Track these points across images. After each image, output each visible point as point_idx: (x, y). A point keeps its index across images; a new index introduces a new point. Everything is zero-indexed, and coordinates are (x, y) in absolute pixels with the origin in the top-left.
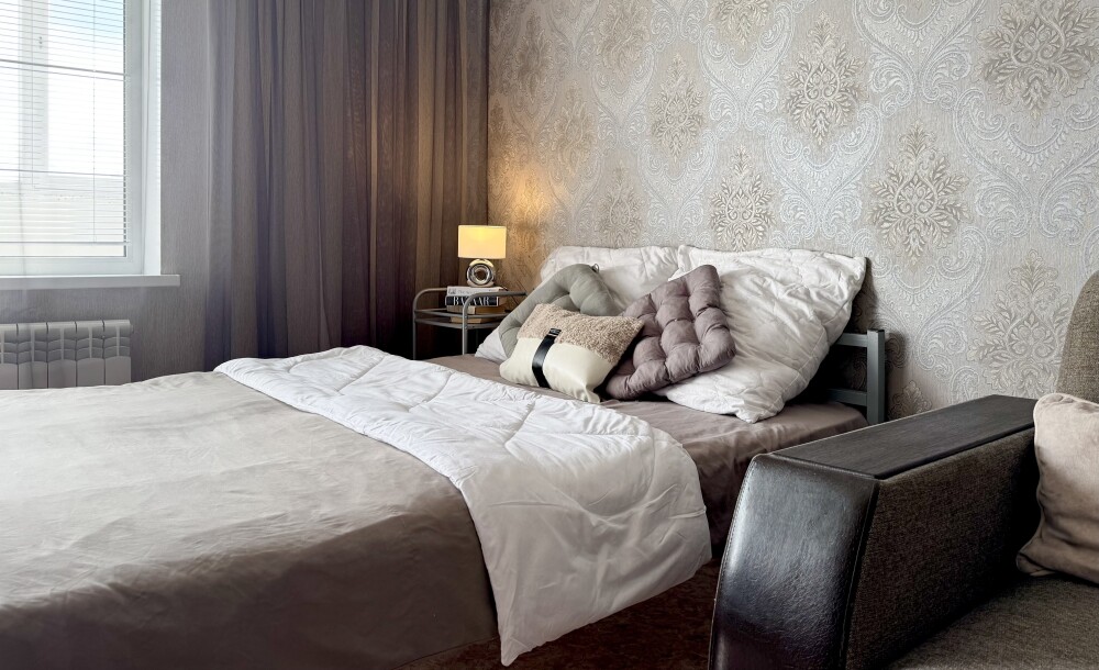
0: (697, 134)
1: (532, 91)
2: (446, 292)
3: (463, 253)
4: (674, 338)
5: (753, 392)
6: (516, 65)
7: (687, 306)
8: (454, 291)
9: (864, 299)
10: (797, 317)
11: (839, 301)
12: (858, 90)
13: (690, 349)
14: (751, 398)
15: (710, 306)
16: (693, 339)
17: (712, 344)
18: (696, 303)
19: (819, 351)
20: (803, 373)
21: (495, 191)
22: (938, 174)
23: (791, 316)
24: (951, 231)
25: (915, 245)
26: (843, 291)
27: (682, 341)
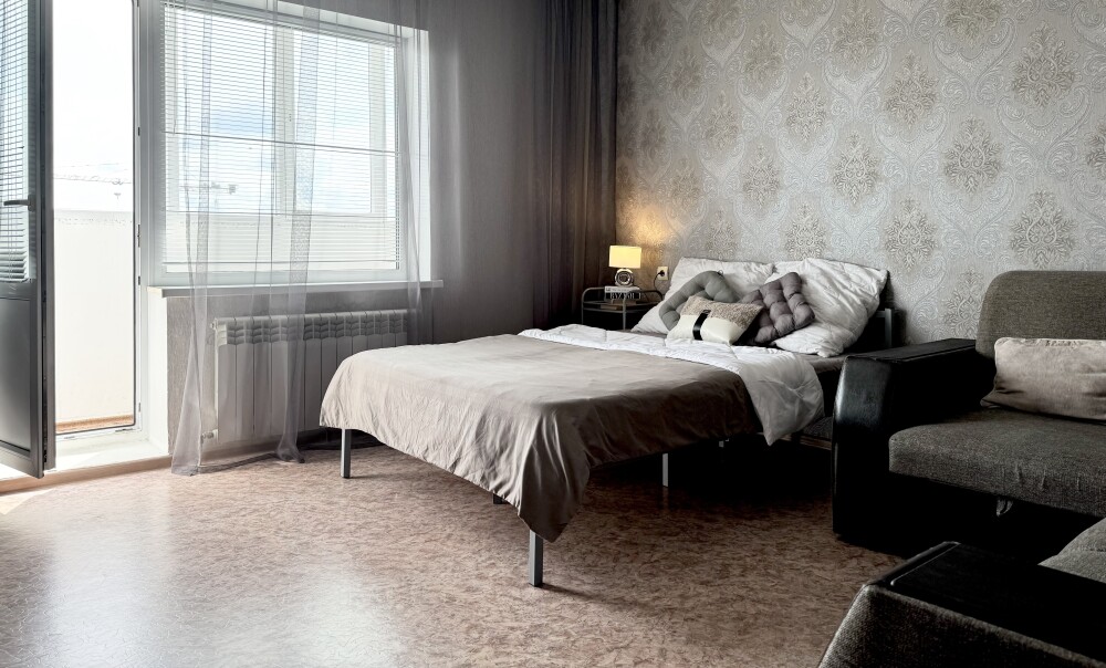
0: (775, 192)
1: (652, 158)
2: (603, 290)
3: (612, 264)
4: (777, 312)
5: (827, 342)
6: (639, 139)
7: (782, 295)
8: (609, 289)
9: (886, 292)
10: (852, 303)
11: (873, 294)
12: (876, 174)
13: (788, 318)
14: (825, 345)
15: (796, 293)
16: (788, 311)
17: (800, 313)
18: (787, 292)
19: (863, 322)
20: (855, 333)
21: (622, 222)
22: (922, 222)
23: (849, 302)
24: (929, 254)
25: (909, 261)
26: (874, 289)
27: (783, 313)
